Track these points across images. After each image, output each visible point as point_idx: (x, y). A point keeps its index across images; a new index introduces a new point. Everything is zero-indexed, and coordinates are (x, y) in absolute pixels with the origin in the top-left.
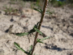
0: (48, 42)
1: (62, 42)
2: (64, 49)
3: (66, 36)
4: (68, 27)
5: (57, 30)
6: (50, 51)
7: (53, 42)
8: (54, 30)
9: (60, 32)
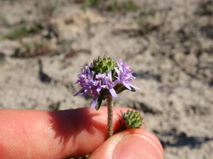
0: (161, 125)
1: (197, 117)
2: (207, 139)
3: (201, 93)
4: (199, 54)
5: (173, 78)
6: (172, 153)
7: (173, 122)
8: (166, 77)
9: (182, 82)
